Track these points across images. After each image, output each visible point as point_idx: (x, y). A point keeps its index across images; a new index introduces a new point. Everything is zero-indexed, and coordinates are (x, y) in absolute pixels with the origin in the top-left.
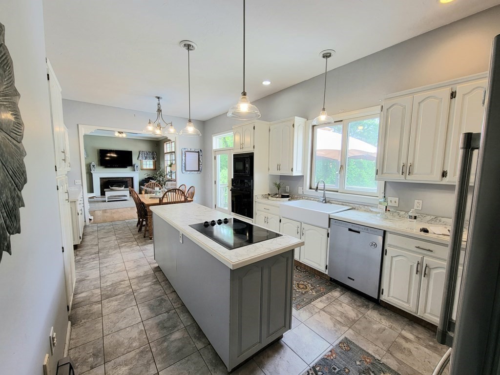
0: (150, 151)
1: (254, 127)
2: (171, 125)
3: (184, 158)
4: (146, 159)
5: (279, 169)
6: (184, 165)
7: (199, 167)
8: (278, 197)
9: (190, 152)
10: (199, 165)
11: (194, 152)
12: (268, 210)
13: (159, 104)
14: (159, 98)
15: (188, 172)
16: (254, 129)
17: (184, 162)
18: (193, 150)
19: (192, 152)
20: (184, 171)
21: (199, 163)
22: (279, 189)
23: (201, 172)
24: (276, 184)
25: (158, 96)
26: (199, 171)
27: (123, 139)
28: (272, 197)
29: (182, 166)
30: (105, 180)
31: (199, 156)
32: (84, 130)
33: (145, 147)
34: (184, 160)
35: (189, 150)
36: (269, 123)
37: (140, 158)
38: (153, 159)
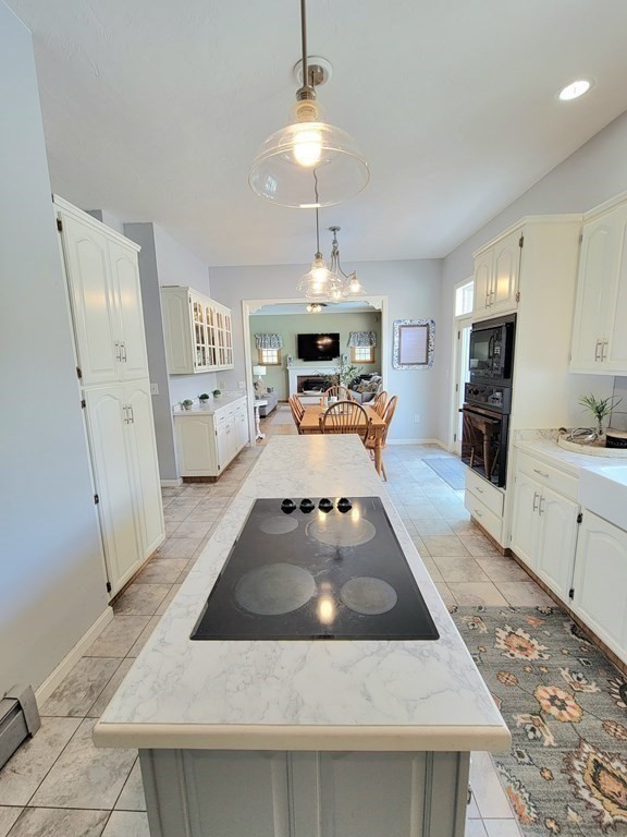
0: (366, 330)
1: (522, 239)
2: (354, 278)
3: (396, 339)
4: (359, 345)
5: (600, 357)
6: (396, 354)
7: (427, 356)
8: (587, 443)
9: (409, 326)
10: (428, 351)
11: (418, 326)
12: (547, 476)
13: (335, 242)
14: (334, 230)
15: (405, 367)
16: (521, 245)
17: (396, 348)
18: (416, 322)
19: (414, 326)
20: (396, 365)
21: (428, 348)
22: (600, 418)
23: (431, 365)
24: (591, 402)
25: (333, 225)
26: (426, 363)
27: (317, 314)
28: (569, 439)
29: (393, 355)
30: (303, 380)
31: (428, 333)
32: (249, 309)
33: (360, 325)
34: (397, 344)
35: (408, 322)
36: (578, 217)
37: (351, 344)
38: (371, 344)
